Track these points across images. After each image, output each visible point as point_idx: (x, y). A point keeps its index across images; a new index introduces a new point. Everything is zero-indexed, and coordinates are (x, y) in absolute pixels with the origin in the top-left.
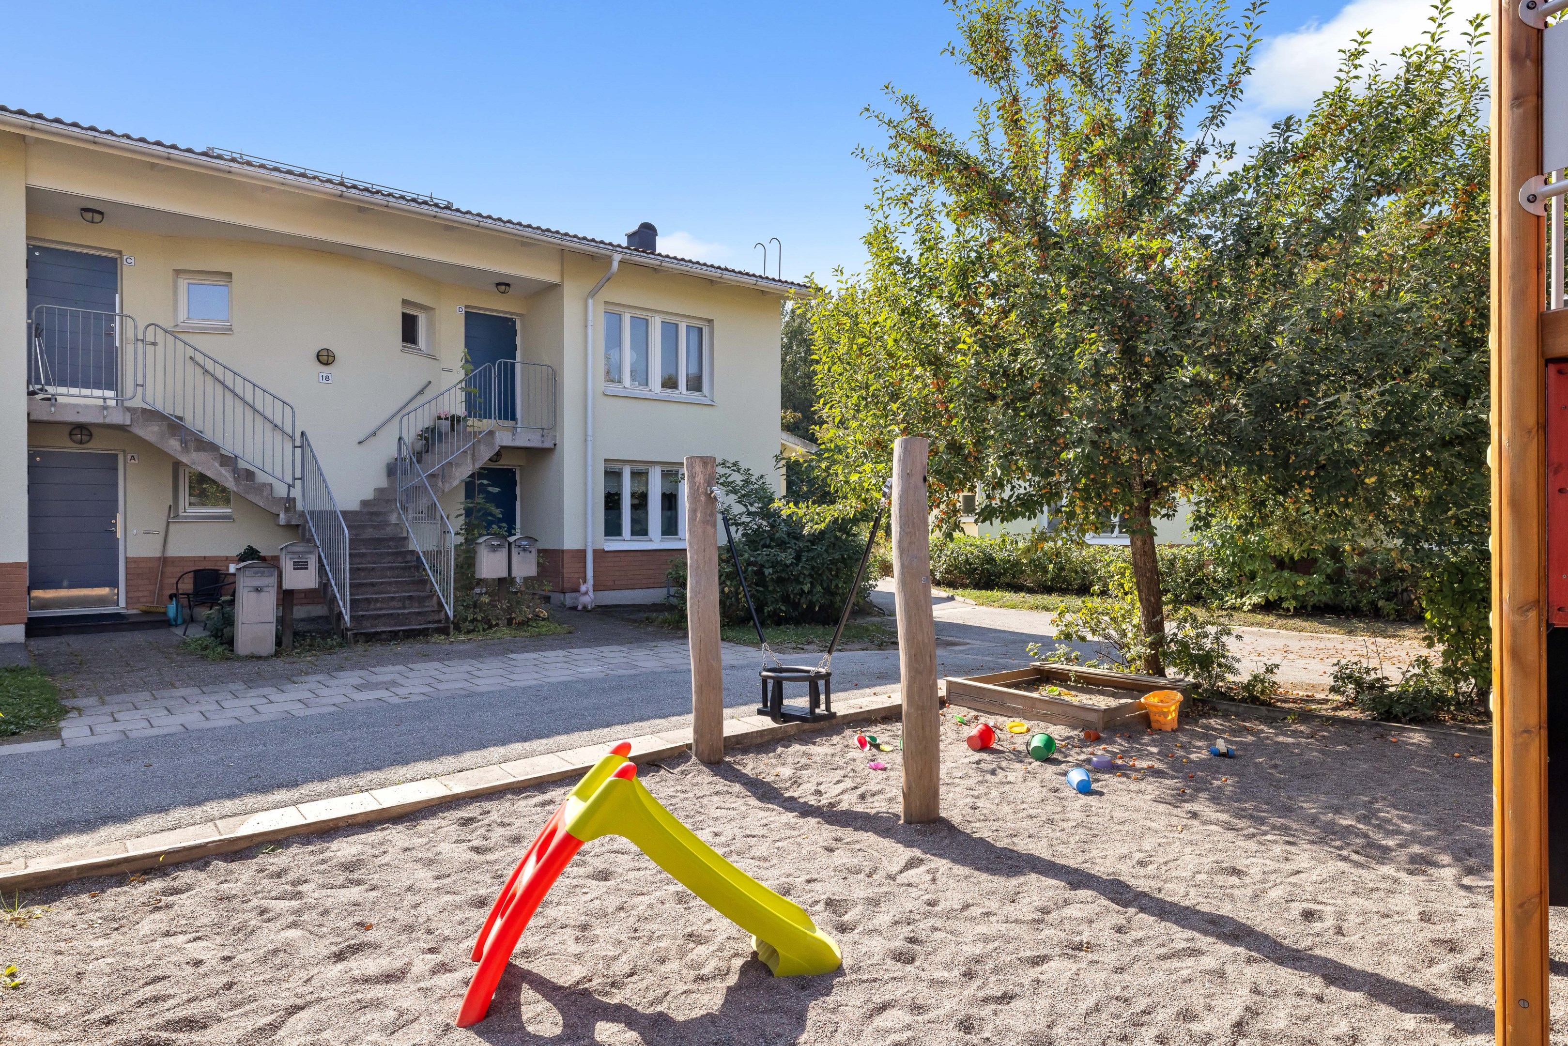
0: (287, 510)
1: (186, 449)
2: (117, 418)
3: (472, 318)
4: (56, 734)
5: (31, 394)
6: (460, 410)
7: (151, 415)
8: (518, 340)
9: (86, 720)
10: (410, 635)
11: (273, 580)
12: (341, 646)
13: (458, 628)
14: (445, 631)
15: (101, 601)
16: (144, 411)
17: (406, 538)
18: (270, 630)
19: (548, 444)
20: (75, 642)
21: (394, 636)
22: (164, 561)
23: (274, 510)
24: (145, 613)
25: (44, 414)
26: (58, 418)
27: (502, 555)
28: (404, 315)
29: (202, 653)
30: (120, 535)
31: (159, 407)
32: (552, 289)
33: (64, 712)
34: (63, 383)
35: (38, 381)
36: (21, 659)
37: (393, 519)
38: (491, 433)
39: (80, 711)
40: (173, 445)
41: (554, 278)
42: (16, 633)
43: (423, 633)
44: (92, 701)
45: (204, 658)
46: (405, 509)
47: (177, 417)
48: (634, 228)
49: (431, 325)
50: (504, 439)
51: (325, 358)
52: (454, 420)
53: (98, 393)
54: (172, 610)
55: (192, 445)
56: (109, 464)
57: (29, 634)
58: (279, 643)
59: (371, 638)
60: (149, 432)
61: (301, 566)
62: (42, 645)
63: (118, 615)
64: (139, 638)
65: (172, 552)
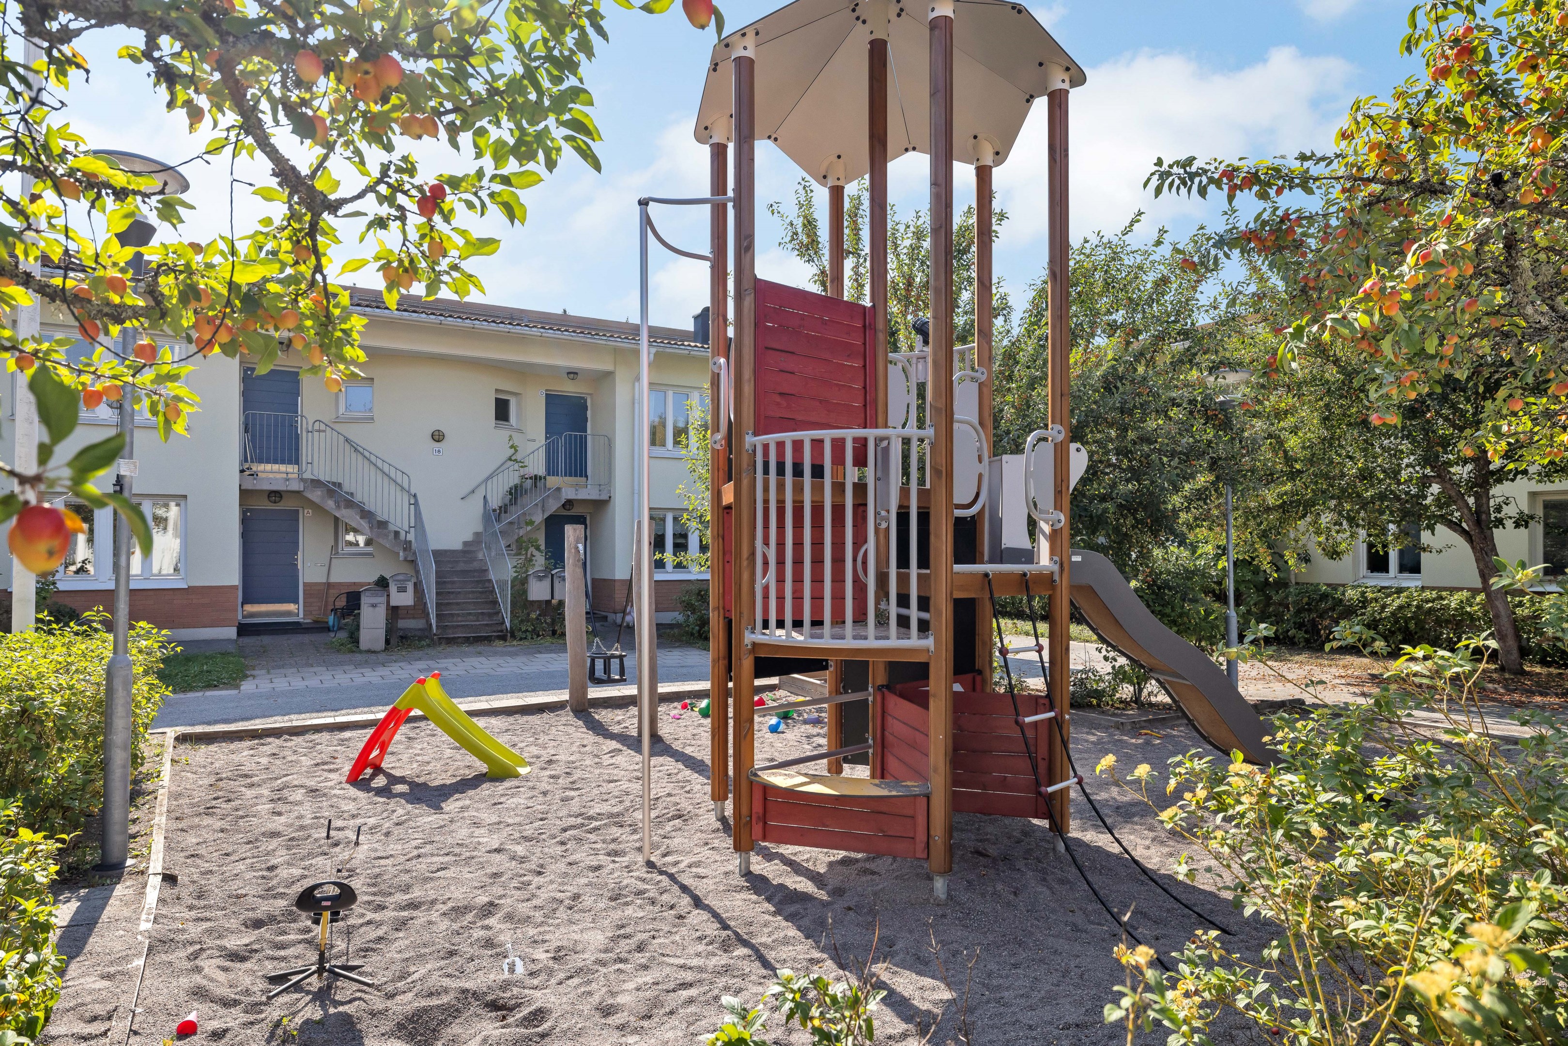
0: (405, 550)
1: (338, 507)
2: (295, 486)
3: (552, 400)
4: (237, 687)
5: (242, 471)
6: (541, 471)
7: (316, 483)
8: (589, 413)
9: (256, 681)
10: (478, 640)
11: (384, 599)
12: (429, 646)
13: (513, 636)
14: (503, 638)
15: (289, 613)
16: (312, 480)
17: (487, 570)
18: (381, 634)
19: (604, 497)
20: (266, 640)
21: (468, 641)
22: (329, 585)
23: (396, 549)
24: (315, 622)
25: (249, 485)
26: (258, 487)
27: (547, 583)
28: (497, 400)
29: (339, 649)
30: (300, 567)
31: (322, 478)
32: (608, 375)
33: (246, 676)
34: (261, 461)
35: (246, 460)
36: (231, 648)
37: (480, 556)
38: (559, 489)
39: (254, 677)
40: (330, 504)
41: (609, 367)
42: (231, 632)
43: (488, 639)
44: (263, 672)
45: (339, 651)
46: (488, 548)
47: (334, 484)
48: (699, 311)
49: (519, 404)
50: (569, 494)
51: (438, 437)
52: (536, 478)
53: (283, 468)
54: (331, 619)
55: (342, 504)
56: (294, 516)
57: (239, 634)
58: (387, 642)
59: (451, 641)
60: (315, 495)
61: (402, 590)
62: (247, 640)
63: (298, 623)
64: (307, 638)
65: (334, 579)
